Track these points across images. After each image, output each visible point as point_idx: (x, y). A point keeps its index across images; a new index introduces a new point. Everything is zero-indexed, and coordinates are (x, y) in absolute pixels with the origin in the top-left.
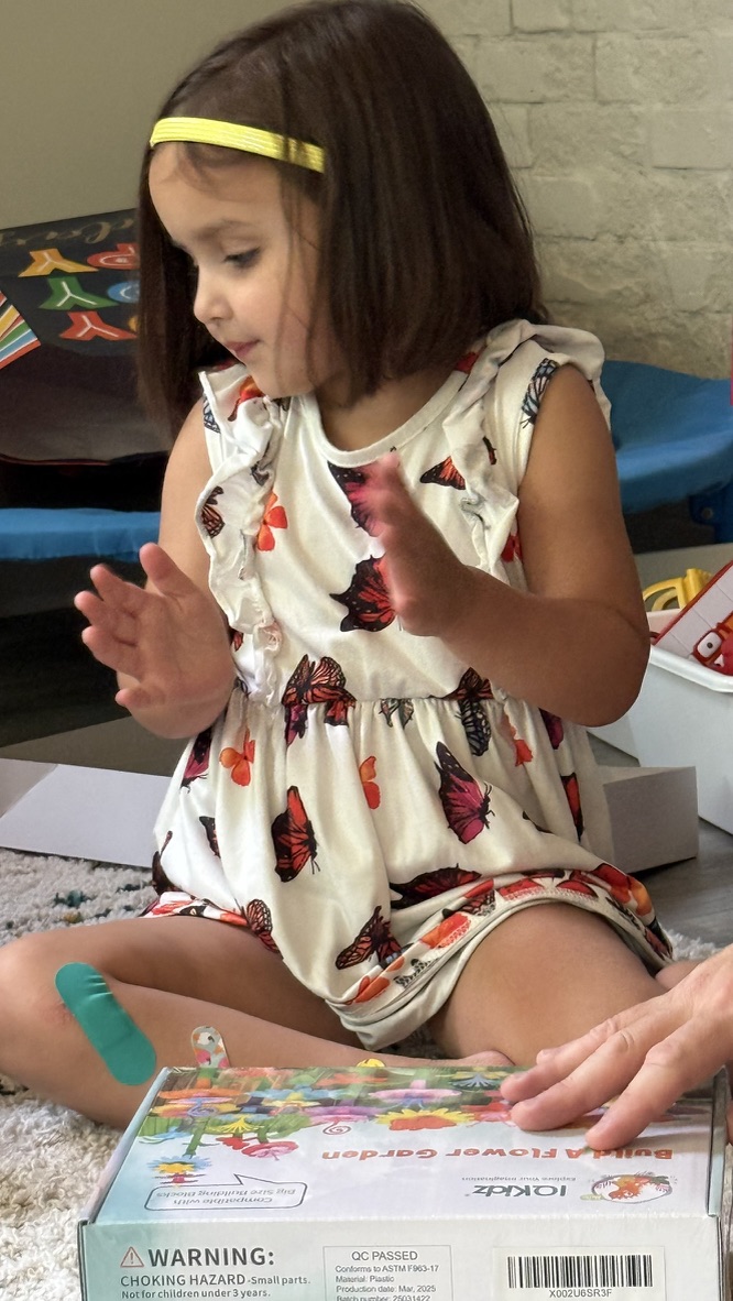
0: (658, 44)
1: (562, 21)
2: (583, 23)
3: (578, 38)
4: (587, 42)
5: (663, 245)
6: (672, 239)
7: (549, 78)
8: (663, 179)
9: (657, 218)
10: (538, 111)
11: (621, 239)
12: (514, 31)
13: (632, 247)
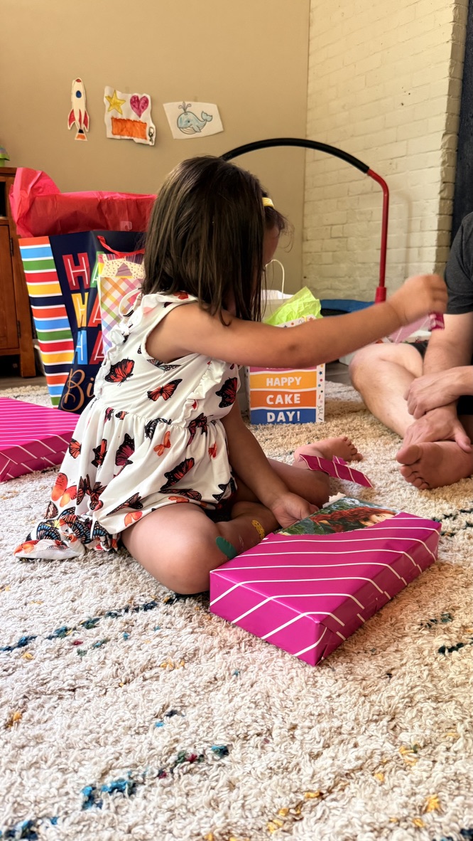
0: (361, 239)
1: (341, 235)
2: (345, 235)
3: (344, 239)
4: (346, 239)
5: (358, 278)
6: (361, 277)
7: (338, 246)
8: (360, 265)
9: (357, 273)
10: (335, 253)
11: (350, 277)
12: (332, 238)
13: (352, 278)
